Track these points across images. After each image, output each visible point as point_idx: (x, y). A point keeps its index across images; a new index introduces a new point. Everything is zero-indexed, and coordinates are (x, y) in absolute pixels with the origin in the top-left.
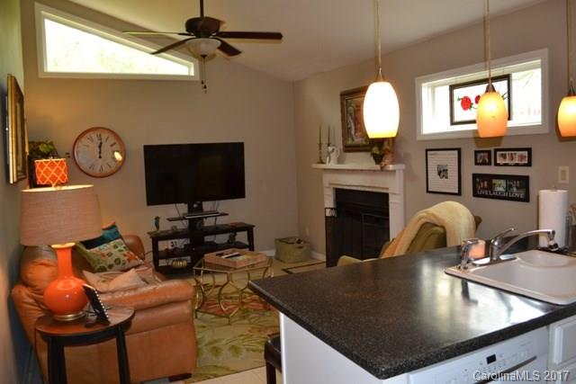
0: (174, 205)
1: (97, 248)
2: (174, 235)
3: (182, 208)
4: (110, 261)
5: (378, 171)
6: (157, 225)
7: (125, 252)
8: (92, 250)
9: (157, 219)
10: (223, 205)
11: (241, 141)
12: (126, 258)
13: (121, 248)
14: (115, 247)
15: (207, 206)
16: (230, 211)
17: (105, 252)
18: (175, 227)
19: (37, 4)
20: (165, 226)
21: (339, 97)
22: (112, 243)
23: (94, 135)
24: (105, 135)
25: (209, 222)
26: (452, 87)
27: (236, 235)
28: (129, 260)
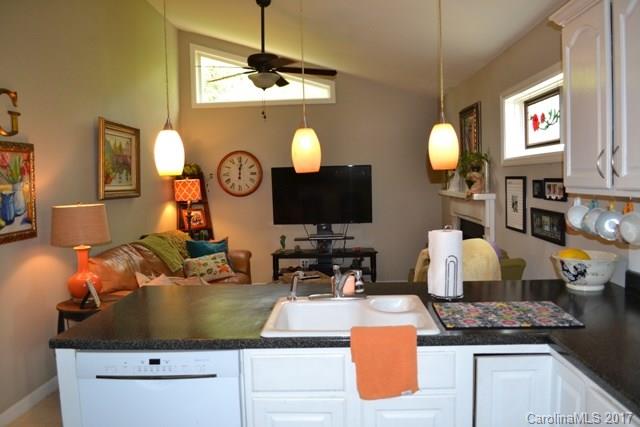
0: (301, 226)
1: (197, 259)
2: (297, 254)
3: (312, 229)
4: (204, 270)
5: (463, 199)
6: (283, 244)
7: (220, 264)
8: (194, 259)
9: (283, 238)
10: (353, 229)
11: (368, 164)
12: (218, 269)
13: (219, 260)
14: (214, 258)
15: (336, 228)
16: (357, 235)
17: (202, 262)
18: (298, 247)
19: (191, 45)
20: (290, 246)
21: (458, 116)
22: (212, 256)
23: (235, 158)
24: (245, 158)
25: (337, 245)
26: (528, 103)
27: (362, 260)
28: (220, 271)
